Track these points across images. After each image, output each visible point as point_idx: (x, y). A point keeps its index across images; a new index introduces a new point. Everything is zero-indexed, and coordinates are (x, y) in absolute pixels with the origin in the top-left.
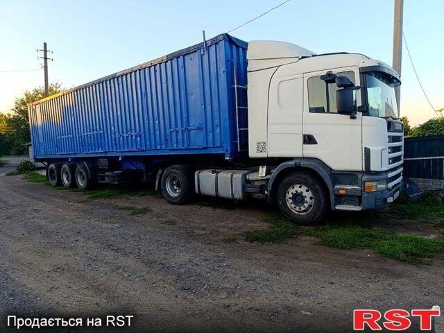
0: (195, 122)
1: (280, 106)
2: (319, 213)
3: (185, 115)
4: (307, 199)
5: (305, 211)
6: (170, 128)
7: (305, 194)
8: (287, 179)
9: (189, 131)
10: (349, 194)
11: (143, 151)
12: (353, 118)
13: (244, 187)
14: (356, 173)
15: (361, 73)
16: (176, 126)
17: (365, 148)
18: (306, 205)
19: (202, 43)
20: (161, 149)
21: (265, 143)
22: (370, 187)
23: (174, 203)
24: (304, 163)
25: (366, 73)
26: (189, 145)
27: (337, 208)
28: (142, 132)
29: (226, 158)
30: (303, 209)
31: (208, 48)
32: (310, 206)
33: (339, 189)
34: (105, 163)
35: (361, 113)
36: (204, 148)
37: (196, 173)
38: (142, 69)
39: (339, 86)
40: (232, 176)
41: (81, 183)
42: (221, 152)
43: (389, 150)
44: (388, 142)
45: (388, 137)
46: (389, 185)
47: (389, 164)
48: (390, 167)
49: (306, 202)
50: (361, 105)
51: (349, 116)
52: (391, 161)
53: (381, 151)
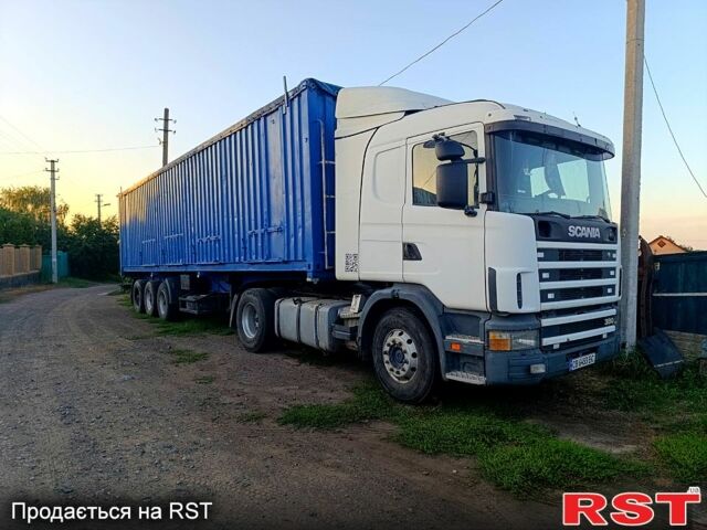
0: (277, 220)
1: (376, 196)
2: (424, 383)
3: (265, 210)
4: (408, 357)
5: (406, 378)
6: (250, 229)
7: (405, 346)
8: (384, 320)
9: (269, 234)
10: (465, 352)
11: (221, 264)
12: (471, 213)
13: (331, 329)
14: (477, 314)
15: (487, 134)
16: (256, 228)
17: (490, 269)
18: (406, 367)
19: (283, 97)
20: (240, 262)
21: (355, 256)
22: (498, 342)
23: (249, 350)
24: (404, 293)
25: (494, 133)
26: (269, 257)
27: (449, 376)
28: (220, 237)
29: (309, 280)
30: (402, 373)
31: (290, 102)
32: (413, 369)
33: (451, 342)
34: (185, 281)
35: (485, 206)
36: (285, 262)
37: (277, 302)
38: (222, 139)
39: (441, 159)
40: (317, 308)
41: (163, 311)
42: (304, 269)
43: (545, 275)
44: (540, 259)
45: (539, 250)
46: (547, 341)
47: (542, 301)
48: (547, 306)
49: (407, 362)
50: (485, 191)
51: (463, 211)
52: (550, 296)
53: (519, 275)
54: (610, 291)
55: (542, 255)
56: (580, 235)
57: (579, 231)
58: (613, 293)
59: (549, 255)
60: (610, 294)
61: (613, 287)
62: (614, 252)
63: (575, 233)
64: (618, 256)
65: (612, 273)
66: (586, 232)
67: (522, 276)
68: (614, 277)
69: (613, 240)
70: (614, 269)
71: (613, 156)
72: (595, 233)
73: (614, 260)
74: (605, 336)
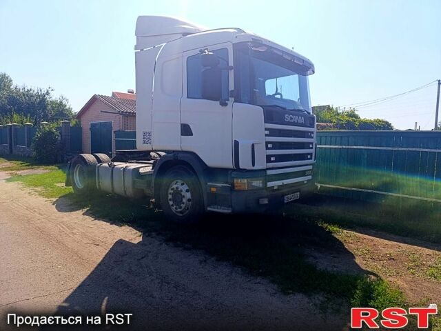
1: (163, 91)
5: (181, 212)
7: (181, 188)
10: (220, 193)
12: (224, 104)
17: (235, 141)
18: (183, 206)
22: (239, 184)
24: (181, 156)
25: (239, 50)
27: (209, 209)
30: (179, 210)
32: (187, 208)
33: (211, 187)
35: (233, 99)
37: (98, 165)
40: (124, 169)
43: (270, 146)
44: (266, 135)
45: (266, 129)
46: (270, 184)
47: (267, 162)
48: (271, 165)
49: (183, 203)
50: (233, 89)
51: (218, 102)
52: (272, 159)
53: (253, 146)
54: (309, 157)
55: (267, 132)
56: (292, 121)
57: (291, 118)
58: (311, 158)
59: (272, 132)
60: (310, 159)
61: (311, 154)
62: (312, 133)
63: (289, 119)
64: (314, 135)
65: (311, 146)
66: (295, 119)
67: (255, 146)
68: (312, 148)
69: (312, 125)
70: (312, 143)
71: (314, 72)
72: (301, 120)
73: (312, 138)
74: (305, 182)
